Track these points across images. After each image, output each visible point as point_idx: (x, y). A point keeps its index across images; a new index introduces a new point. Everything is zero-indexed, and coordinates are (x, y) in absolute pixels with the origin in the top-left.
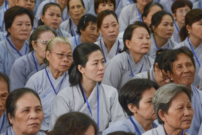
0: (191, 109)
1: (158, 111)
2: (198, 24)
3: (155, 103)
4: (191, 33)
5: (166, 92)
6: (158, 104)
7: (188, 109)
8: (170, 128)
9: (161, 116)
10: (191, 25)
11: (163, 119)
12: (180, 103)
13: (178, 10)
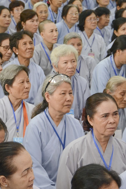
0: (29, 83)
1: (5, 85)
2: (30, 22)
3: (2, 79)
4: (25, 28)
5: (11, 71)
6: (5, 80)
7: (27, 83)
8: (14, 98)
9: (7, 89)
10: (25, 22)
11: (9, 91)
12: (22, 79)
13: (15, 9)
